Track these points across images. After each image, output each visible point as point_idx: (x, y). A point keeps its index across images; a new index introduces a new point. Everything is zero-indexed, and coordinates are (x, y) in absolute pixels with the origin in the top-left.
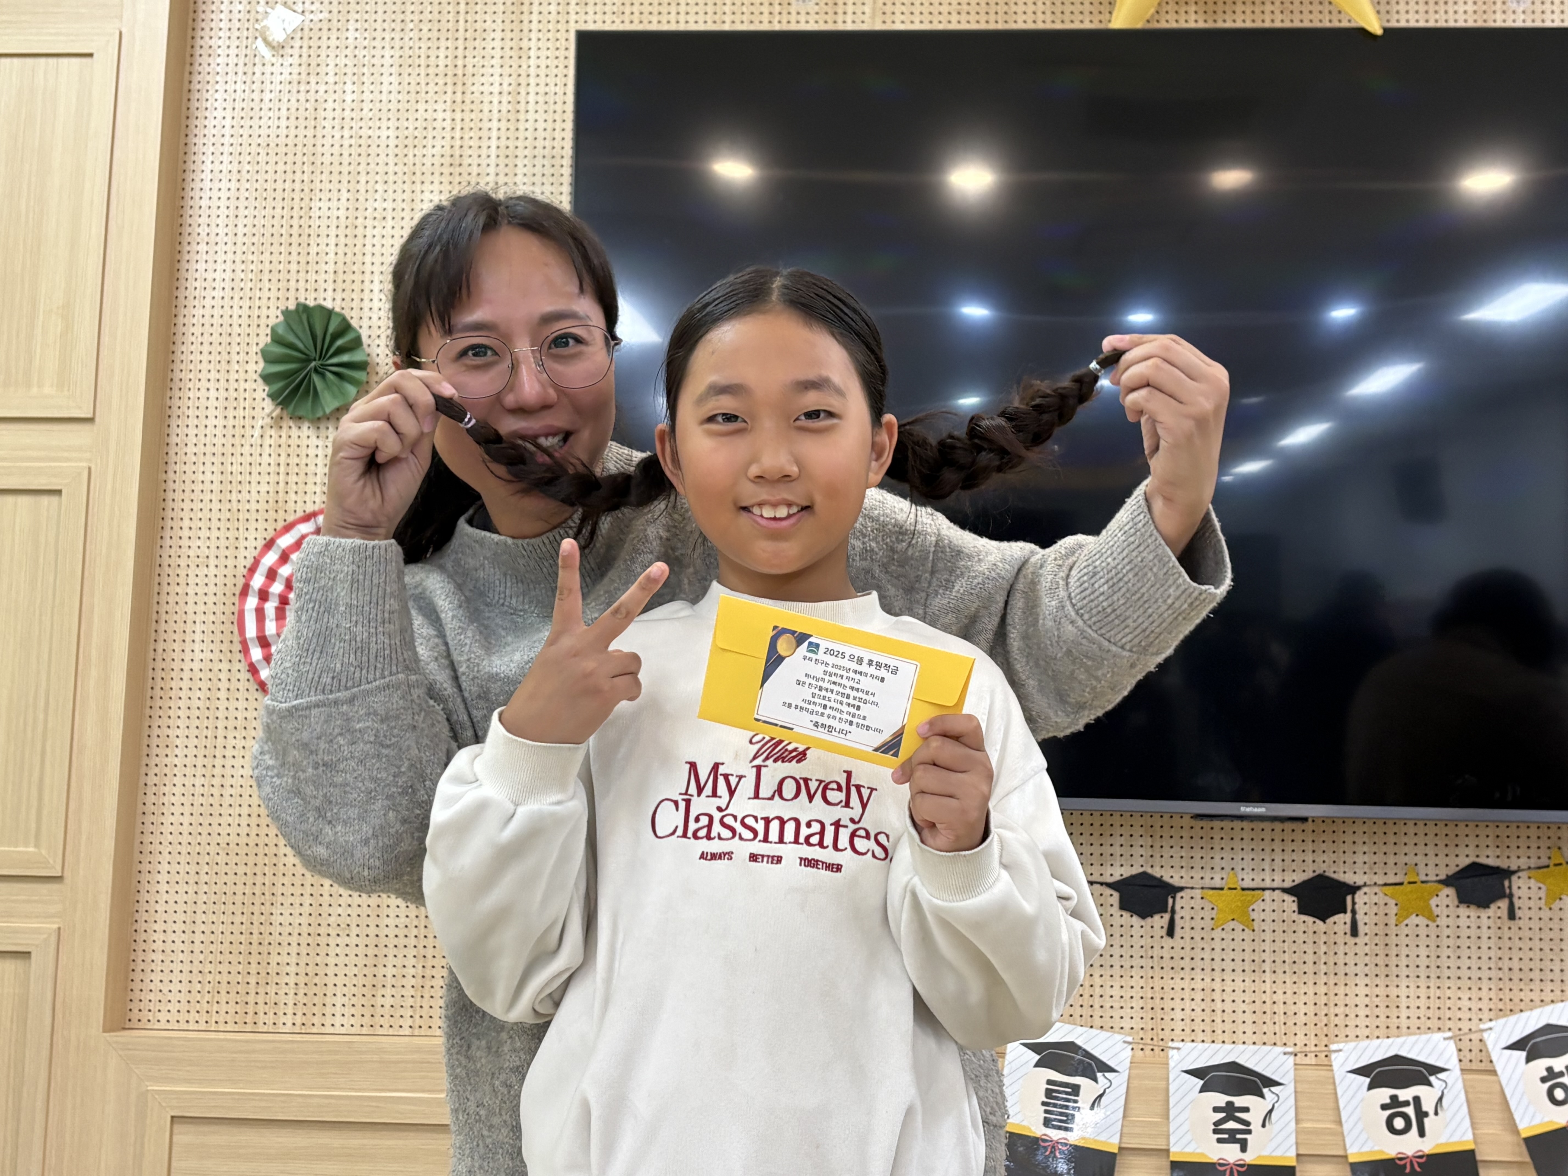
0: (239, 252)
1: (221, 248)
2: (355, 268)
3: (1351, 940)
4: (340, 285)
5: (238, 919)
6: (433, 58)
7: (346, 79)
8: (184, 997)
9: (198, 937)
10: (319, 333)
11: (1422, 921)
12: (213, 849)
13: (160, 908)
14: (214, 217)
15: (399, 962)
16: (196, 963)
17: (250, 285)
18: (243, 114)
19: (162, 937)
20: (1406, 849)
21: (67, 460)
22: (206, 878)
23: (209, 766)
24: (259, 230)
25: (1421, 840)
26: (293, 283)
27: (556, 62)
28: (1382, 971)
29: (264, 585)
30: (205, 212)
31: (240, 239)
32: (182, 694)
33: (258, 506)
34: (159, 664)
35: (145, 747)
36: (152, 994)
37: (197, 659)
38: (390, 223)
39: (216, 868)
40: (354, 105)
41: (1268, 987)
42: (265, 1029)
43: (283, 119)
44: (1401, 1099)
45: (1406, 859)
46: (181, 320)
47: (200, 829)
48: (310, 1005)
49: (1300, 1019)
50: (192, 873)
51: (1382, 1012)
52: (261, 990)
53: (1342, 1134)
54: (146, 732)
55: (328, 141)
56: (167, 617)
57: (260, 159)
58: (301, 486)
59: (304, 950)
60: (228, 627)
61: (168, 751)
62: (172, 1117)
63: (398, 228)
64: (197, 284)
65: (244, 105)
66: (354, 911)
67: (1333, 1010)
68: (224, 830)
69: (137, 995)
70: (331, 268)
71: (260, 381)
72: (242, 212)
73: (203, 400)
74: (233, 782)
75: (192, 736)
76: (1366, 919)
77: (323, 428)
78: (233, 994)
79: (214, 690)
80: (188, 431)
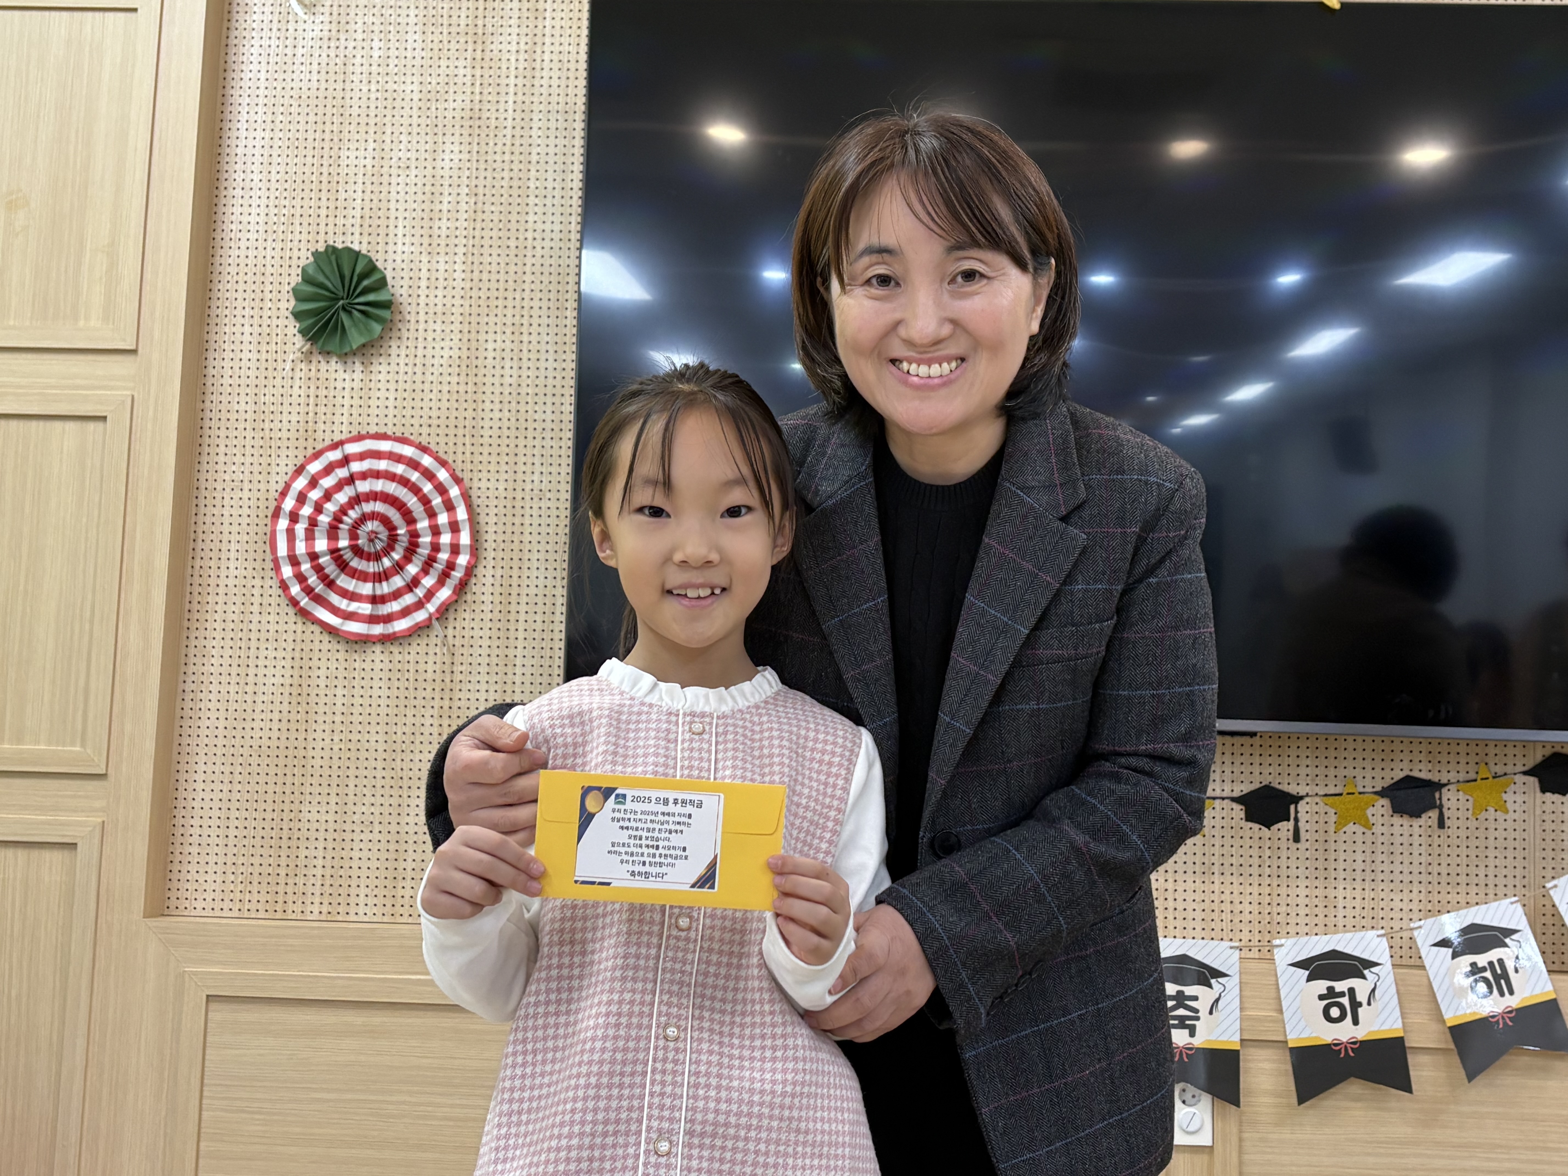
0: (272, 197)
1: (255, 193)
2: (380, 213)
3: (1294, 846)
4: (366, 230)
6: (455, 18)
7: (373, 36)
8: (219, 887)
9: (232, 832)
10: (347, 273)
11: (1359, 829)
12: (246, 751)
13: (197, 804)
14: (249, 164)
16: (230, 855)
17: (282, 228)
18: (276, 68)
19: (198, 831)
20: (1345, 763)
21: (112, 388)
22: (240, 778)
23: (243, 675)
24: (291, 177)
25: (1359, 755)
26: (322, 226)
27: (569, 23)
28: (1321, 874)
29: (294, 507)
30: (240, 159)
31: (273, 185)
32: (217, 608)
33: (289, 435)
34: (197, 580)
35: (183, 656)
36: (189, 884)
37: (231, 575)
38: (414, 172)
39: (249, 769)
40: (381, 61)
41: (1217, 887)
42: (294, 916)
43: (315, 73)
44: (1337, 990)
45: (1346, 772)
46: (217, 260)
47: (234, 733)
48: (335, 894)
49: (1247, 917)
50: (227, 773)
51: (1320, 911)
52: (290, 881)
53: (1283, 1021)
54: (184, 642)
55: (356, 94)
56: (204, 537)
57: (292, 110)
58: (329, 416)
59: (330, 846)
60: (260, 547)
61: (205, 661)
62: (208, 996)
63: (420, 177)
64: (233, 227)
65: (278, 59)
66: (376, 810)
67: (1275, 910)
68: (257, 734)
69: (175, 884)
70: (358, 213)
71: (291, 318)
72: (275, 160)
73: (238, 335)
74: (265, 689)
75: (227, 647)
76: (1308, 826)
77: (350, 363)
78: (264, 884)
79: (248, 604)
80: (224, 364)
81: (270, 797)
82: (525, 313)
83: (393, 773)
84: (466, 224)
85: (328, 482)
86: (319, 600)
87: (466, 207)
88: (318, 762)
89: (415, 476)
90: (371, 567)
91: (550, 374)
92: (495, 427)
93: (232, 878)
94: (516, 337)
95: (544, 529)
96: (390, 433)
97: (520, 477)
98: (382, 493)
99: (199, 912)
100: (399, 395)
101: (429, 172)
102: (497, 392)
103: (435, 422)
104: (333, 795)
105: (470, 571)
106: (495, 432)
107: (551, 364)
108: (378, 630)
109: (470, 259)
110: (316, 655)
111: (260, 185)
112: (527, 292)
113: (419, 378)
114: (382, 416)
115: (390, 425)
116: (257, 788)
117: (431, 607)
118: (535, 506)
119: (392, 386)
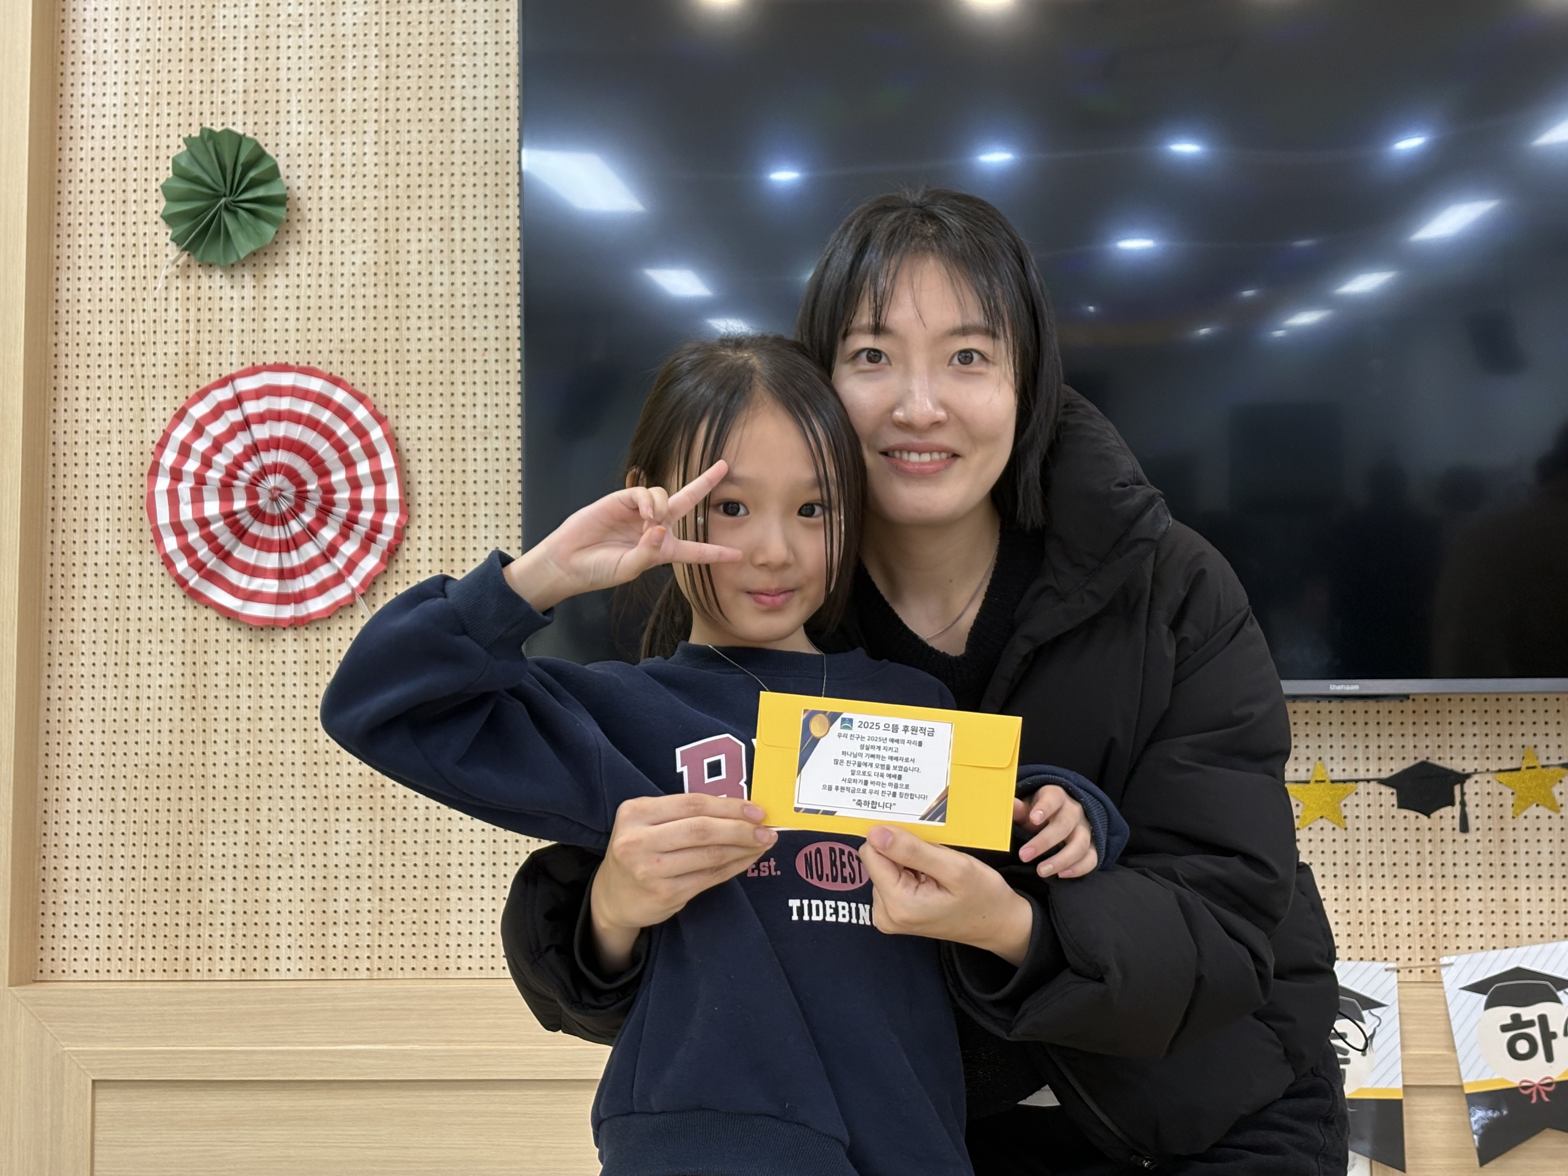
0: (132, 72)
1: (110, 68)
2: (268, 85)
3: (1460, 837)
4: (251, 107)
5: (162, 851)
8: (103, 943)
9: (117, 874)
10: (229, 163)
11: (1543, 812)
12: (130, 771)
13: (72, 841)
14: (101, 31)
15: (352, 895)
16: (116, 903)
17: (145, 110)
19: (75, 874)
20: (1523, 729)
22: (123, 805)
23: (122, 675)
24: (154, 45)
25: (1541, 718)
26: (196, 104)
28: (1498, 871)
29: (175, 462)
30: (90, 26)
31: (132, 57)
32: (87, 593)
33: (166, 371)
34: (58, 559)
35: (46, 655)
36: (66, 941)
38: (308, 31)
39: (134, 794)
41: (1364, 893)
42: (199, 977)
44: (1524, 1018)
45: (1524, 741)
46: (67, 154)
47: (114, 749)
48: (250, 947)
49: (1404, 930)
50: (107, 799)
51: (1498, 918)
52: (193, 932)
53: (1457, 1061)
54: (46, 638)
56: (65, 504)
58: (215, 345)
59: (241, 886)
60: (136, 513)
61: (73, 660)
62: (94, 1081)
63: (317, 36)
64: (84, 112)
66: (297, 838)
67: (1441, 919)
68: (142, 749)
69: (48, 942)
70: (240, 86)
71: (162, 223)
72: (134, 24)
73: (96, 248)
74: (150, 693)
75: (100, 642)
76: (1478, 812)
77: (238, 277)
78: (160, 938)
79: (124, 587)
80: (81, 285)
81: (163, 828)
82: (456, 202)
83: (315, 792)
84: (376, 94)
85: (217, 428)
86: (212, 577)
87: (375, 72)
88: (221, 782)
89: (325, 416)
90: (276, 534)
91: (491, 279)
92: (425, 349)
93: (120, 931)
94: (446, 235)
95: (492, 477)
96: (292, 363)
97: (458, 410)
98: (285, 439)
99: (80, 976)
100: (302, 314)
101: (327, 30)
102: (425, 306)
103: (348, 346)
104: (242, 823)
105: (400, 533)
106: (425, 356)
107: (491, 267)
108: (288, 612)
109: (384, 138)
110: (212, 647)
111: (116, 57)
112: (458, 175)
113: (325, 291)
114: (281, 342)
115: (292, 353)
116: (145, 817)
117: (354, 581)
118: (480, 447)
119: (292, 303)
